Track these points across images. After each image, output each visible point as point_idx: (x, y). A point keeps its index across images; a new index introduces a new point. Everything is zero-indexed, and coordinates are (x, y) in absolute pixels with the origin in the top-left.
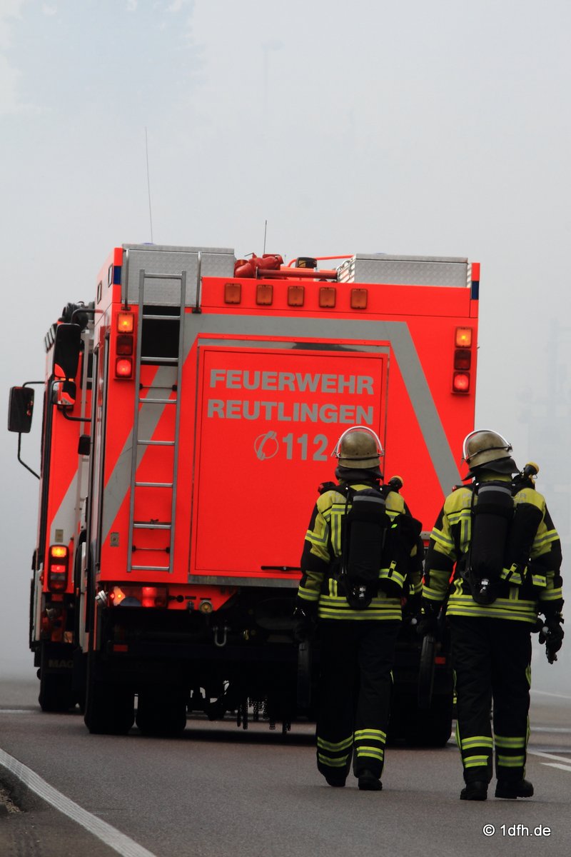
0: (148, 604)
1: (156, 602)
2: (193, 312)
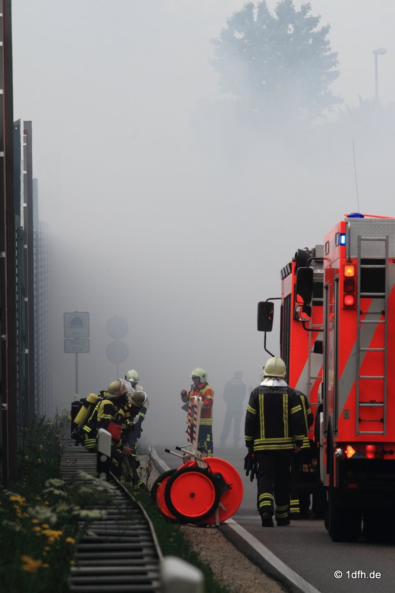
0: (370, 456)
1: (375, 455)
2: (394, 262)
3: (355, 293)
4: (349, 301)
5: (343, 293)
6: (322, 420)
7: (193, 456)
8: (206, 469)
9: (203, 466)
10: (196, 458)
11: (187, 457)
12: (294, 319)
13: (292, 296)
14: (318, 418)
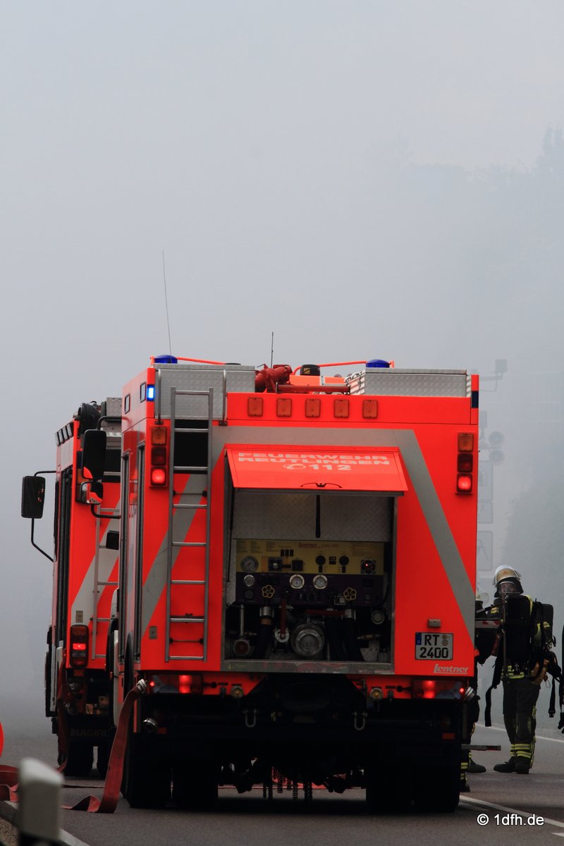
0: (184, 690)
1: (191, 688)
2: (220, 425)
3: (166, 467)
4: (159, 477)
5: (150, 466)
6: (116, 641)
12: (77, 501)
13: (74, 469)
14: (111, 639)
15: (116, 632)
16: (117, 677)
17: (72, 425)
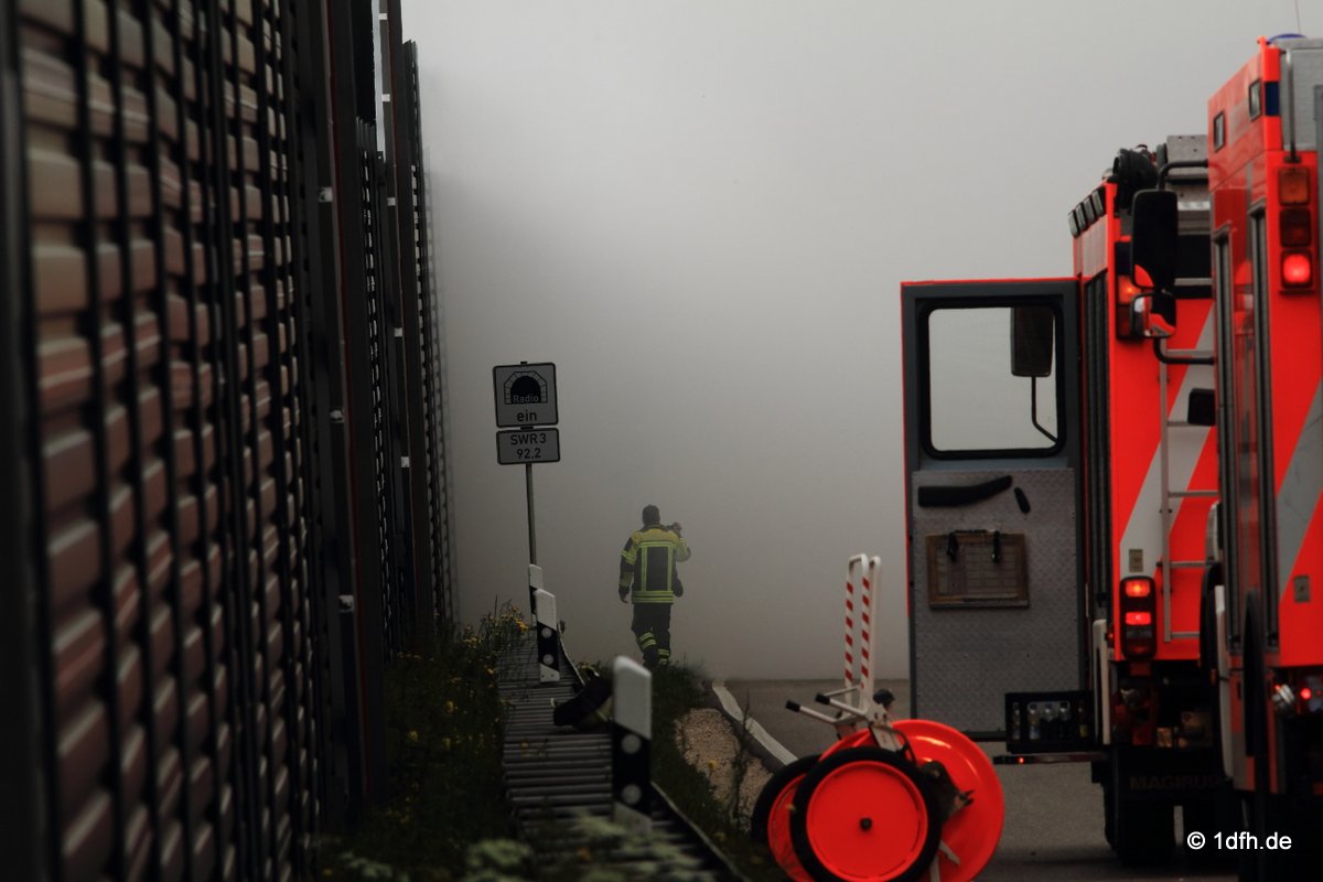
3: (1312, 250)
4: (1297, 271)
5: (1277, 250)
6: (1220, 607)
7: (862, 718)
8: (901, 753)
9: (890, 743)
10: (871, 724)
11: (847, 721)
12: (1119, 337)
13: (1110, 277)
14: (1208, 603)
15: (1220, 591)
16: (1226, 680)
17: (1101, 191)
